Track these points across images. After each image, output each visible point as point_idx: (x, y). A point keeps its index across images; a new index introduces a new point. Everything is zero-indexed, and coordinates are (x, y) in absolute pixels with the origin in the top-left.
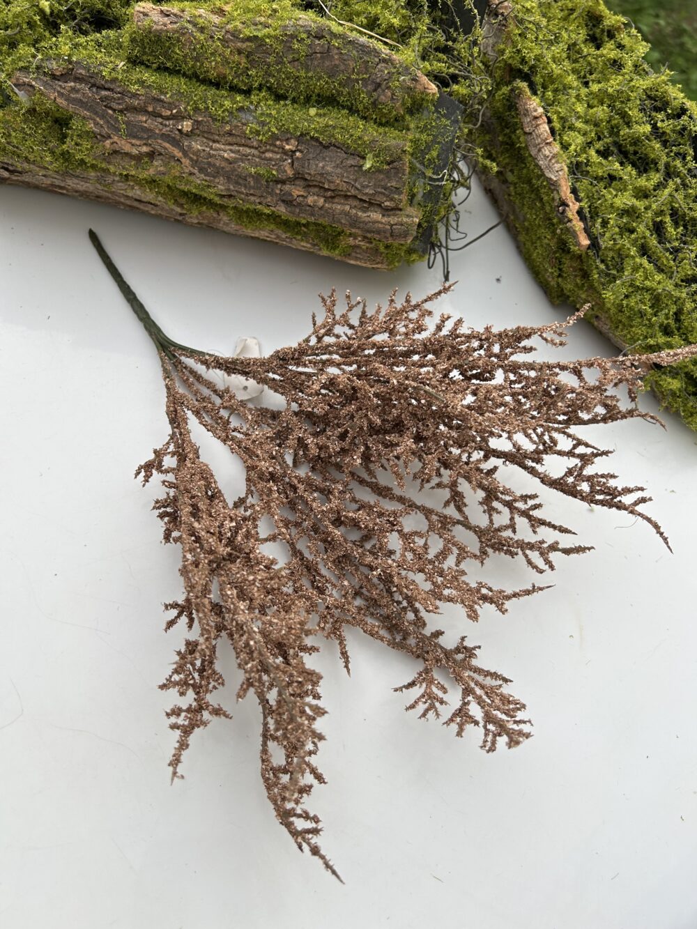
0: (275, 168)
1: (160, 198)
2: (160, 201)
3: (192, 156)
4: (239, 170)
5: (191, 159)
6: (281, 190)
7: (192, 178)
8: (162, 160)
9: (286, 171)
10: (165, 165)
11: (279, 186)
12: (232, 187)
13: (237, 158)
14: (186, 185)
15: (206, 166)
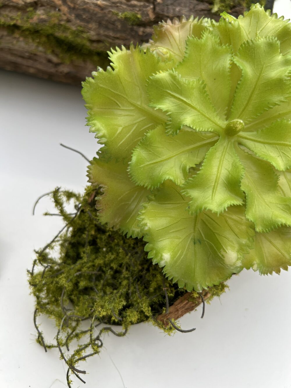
0: (140, 13)
1: (41, 49)
2: (41, 52)
3: (69, 4)
4: (109, 16)
5: (69, 7)
6: (144, 32)
7: (68, 25)
8: (44, 10)
9: (148, 15)
10: (47, 13)
11: (142, 29)
12: (102, 32)
13: (108, 6)
14: (64, 32)
15: (82, 13)
